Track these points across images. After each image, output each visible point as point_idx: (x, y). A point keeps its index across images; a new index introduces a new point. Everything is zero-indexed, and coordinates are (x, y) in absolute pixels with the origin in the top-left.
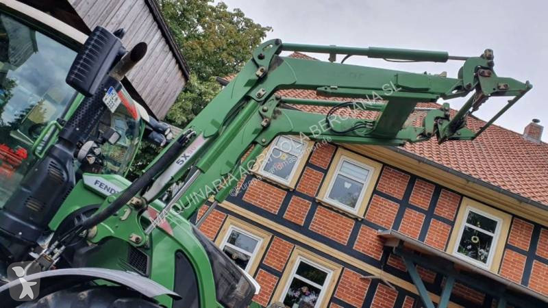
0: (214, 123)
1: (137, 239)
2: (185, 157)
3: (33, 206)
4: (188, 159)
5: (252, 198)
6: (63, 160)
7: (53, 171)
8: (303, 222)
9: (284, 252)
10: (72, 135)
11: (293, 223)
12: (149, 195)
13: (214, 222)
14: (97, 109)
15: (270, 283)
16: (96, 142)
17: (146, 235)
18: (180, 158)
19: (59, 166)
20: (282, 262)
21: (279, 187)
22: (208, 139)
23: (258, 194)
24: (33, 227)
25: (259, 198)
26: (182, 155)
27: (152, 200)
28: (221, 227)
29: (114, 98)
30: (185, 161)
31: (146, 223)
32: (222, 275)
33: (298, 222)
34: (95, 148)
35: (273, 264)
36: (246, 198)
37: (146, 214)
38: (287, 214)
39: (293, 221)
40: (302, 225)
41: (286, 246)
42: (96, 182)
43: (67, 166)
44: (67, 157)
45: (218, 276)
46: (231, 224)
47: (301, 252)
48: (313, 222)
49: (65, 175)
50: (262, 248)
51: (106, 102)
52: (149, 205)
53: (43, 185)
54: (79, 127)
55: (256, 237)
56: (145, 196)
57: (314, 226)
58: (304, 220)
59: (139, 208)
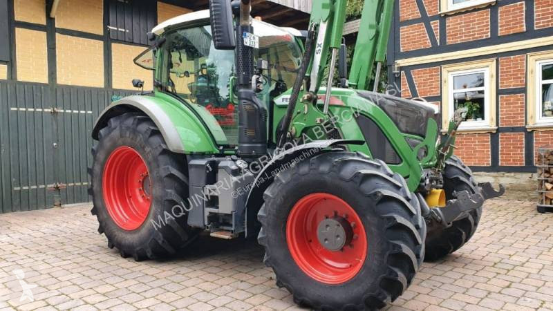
0: (324, 6)
1: (321, 120)
2: (319, 46)
3: (250, 133)
4: (322, 46)
5: (456, 38)
6: (249, 98)
7: (247, 107)
8: (525, 27)
9: (518, 67)
10: (244, 78)
11: (512, 34)
12: (312, 88)
13: (432, 79)
14: (247, 53)
15: (517, 103)
16: (257, 74)
17: (325, 114)
18: (317, 49)
19: (249, 102)
20: (520, 78)
21: (479, 9)
22: (327, 22)
23: (460, 31)
24: (259, 145)
25: (463, 33)
26: (317, 45)
27: (317, 90)
28: (441, 80)
29: (252, 38)
30: (321, 49)
31: (321, 107)
32: (396, 113)
33: (518, 30)
34: (258, 78)
35: (512, 84)
36: (449, 41)
37: (319, 102)
38: (501, 30)
39: (512, 33)
40: (525, 30)
41: (517, 61)
42: (283, 100)
43: (254, 100)
44: (251, 95)
45: (393, 115)
46: (448, 72)
47: (537, 57)
48: (536, 20)
49: (256, 106)
50: (492, 76)
51: (248, 45)
52: (318, 95)
53: (249, 117)
54: (244, 71)
55: (479, 71)
56: (310, 90)
57: (539, 23)
58: (524, 24)
59: (312, 100)
